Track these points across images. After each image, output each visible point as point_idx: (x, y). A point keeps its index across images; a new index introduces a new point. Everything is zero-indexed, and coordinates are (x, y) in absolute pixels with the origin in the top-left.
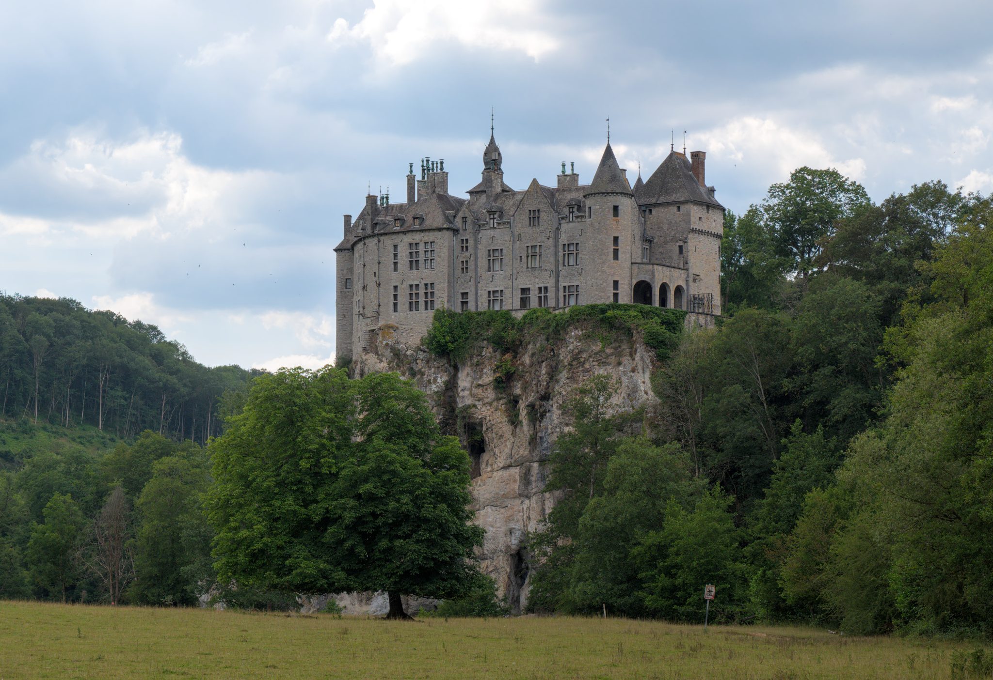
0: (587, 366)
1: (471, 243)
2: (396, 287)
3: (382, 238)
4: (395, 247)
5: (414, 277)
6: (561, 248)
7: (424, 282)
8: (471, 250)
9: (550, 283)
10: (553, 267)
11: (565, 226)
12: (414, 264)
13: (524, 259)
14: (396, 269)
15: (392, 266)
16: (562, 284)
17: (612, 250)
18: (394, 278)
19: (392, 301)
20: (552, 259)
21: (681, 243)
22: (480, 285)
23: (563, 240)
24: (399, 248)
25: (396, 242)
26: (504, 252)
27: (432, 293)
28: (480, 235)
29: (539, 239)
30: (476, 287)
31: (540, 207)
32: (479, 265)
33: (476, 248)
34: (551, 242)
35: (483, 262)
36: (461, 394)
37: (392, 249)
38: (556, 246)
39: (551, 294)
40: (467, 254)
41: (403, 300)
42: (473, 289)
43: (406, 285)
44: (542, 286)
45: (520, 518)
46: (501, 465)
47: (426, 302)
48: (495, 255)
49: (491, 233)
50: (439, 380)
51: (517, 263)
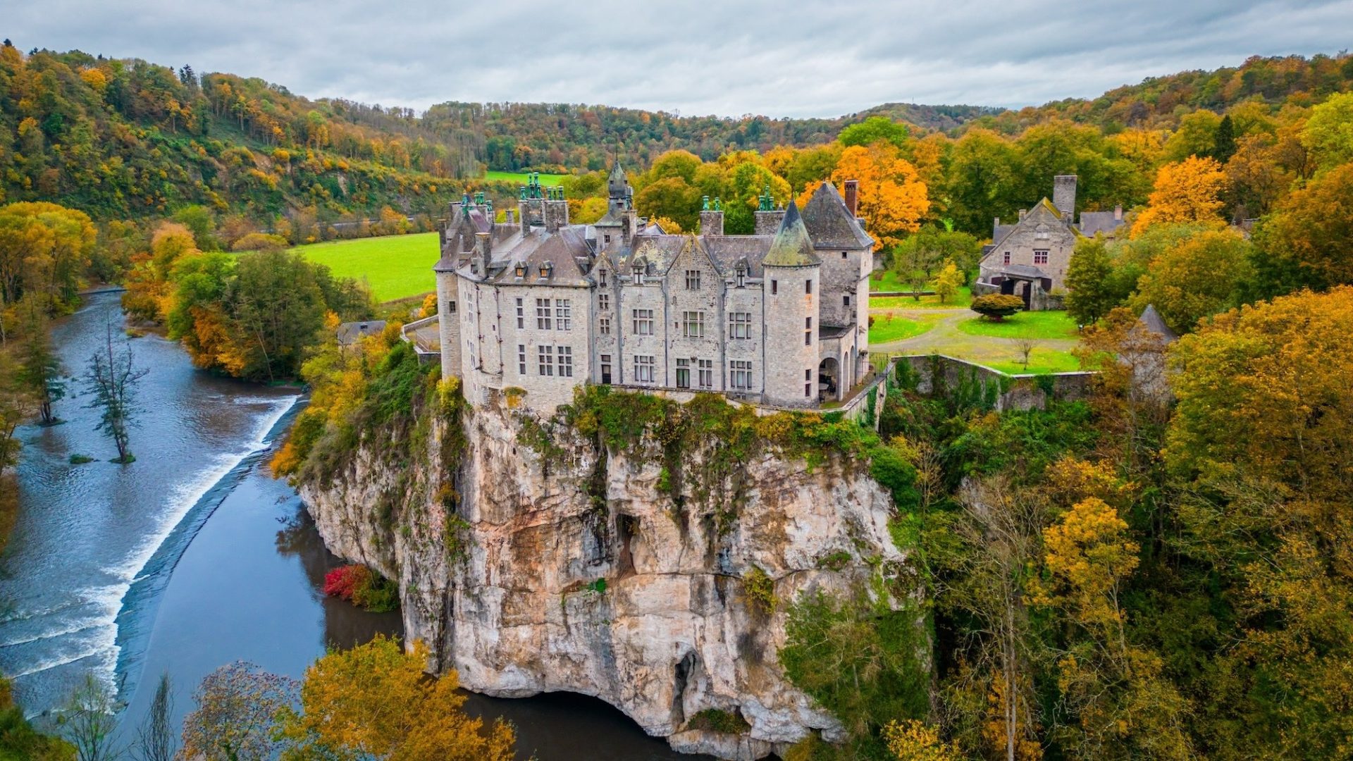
0: (787, 485)
1: (612, 300)
2: (522, 348)
3: (501, 289)
4: (519, 301)
5: (545, 337)
6: (727, 317)
7: (557, 345)
8: (612, 308)
9: (715, 357)
10: (718, 339)
11: (732, 292)
12: (544, 323)
13: (681, 326)
14: (521, 326)
15: (516, 323)
16: (729, 359)
17: (804, 335)
18: (520, 336)
19: (518, 362)
20: (717, 330)
21: (847, 294)
22: (624, 348)
23: (729, 307)
24: (524, 302)
25: (519, 295)
26: (654, 314)
27: (569, 359)
28: (623, 292)
29: (700, 305)
30: (620, 350)
31: (701, 267)
32: (623, 325)
33: (618, 306)
34: (715, 310)
35: (627, 322)
36: (614, 485)
37: (515, 303)
38: (721, 315)
39: (716, 370)
40: (609, 313)
41: (532, 363)
42: (617, 353)
43: (534, 346)
44: (705, 359)
45: (692, 635)
46: (666, 570)
47: (561, 368)
48: (641, 317)
49: (637, 290)
50: (583, 463)
51: (671, 329)
